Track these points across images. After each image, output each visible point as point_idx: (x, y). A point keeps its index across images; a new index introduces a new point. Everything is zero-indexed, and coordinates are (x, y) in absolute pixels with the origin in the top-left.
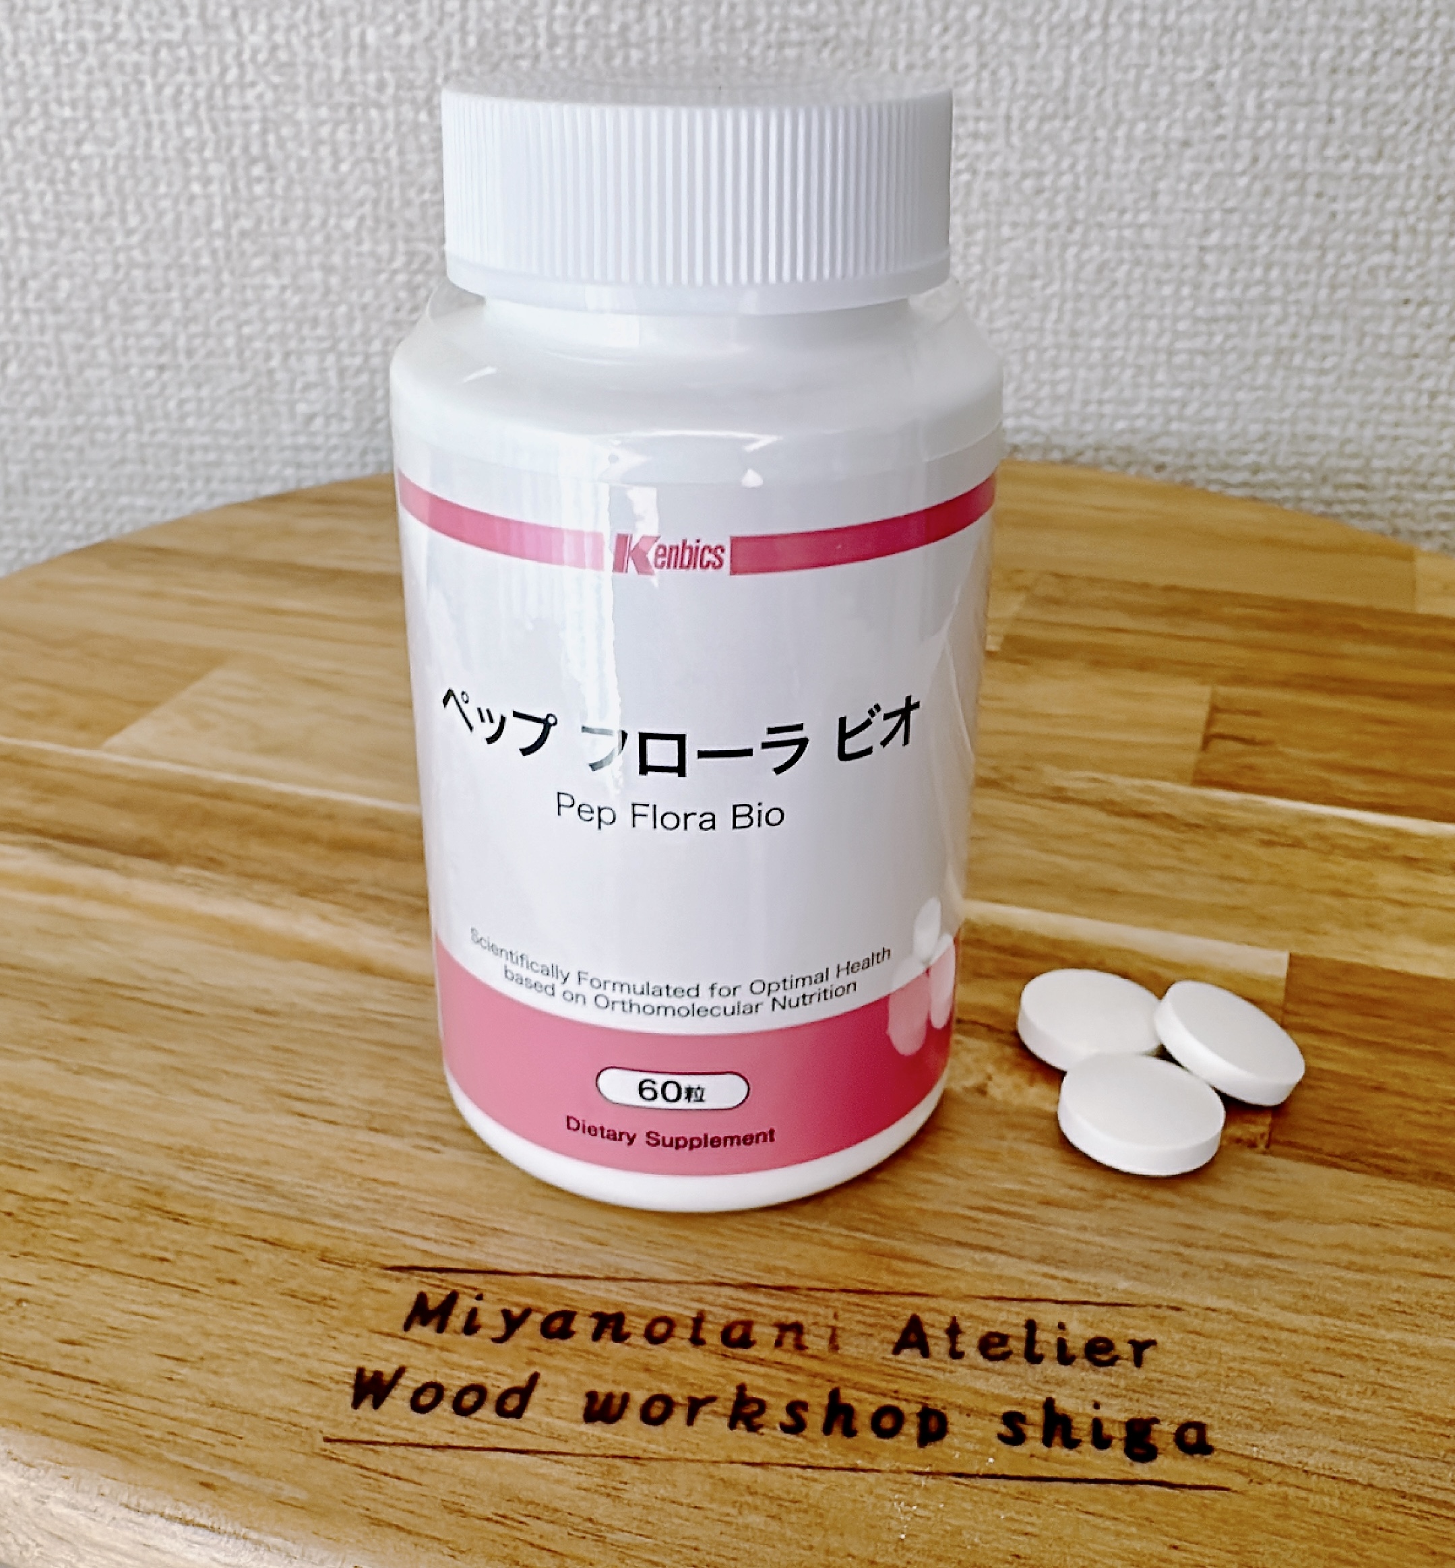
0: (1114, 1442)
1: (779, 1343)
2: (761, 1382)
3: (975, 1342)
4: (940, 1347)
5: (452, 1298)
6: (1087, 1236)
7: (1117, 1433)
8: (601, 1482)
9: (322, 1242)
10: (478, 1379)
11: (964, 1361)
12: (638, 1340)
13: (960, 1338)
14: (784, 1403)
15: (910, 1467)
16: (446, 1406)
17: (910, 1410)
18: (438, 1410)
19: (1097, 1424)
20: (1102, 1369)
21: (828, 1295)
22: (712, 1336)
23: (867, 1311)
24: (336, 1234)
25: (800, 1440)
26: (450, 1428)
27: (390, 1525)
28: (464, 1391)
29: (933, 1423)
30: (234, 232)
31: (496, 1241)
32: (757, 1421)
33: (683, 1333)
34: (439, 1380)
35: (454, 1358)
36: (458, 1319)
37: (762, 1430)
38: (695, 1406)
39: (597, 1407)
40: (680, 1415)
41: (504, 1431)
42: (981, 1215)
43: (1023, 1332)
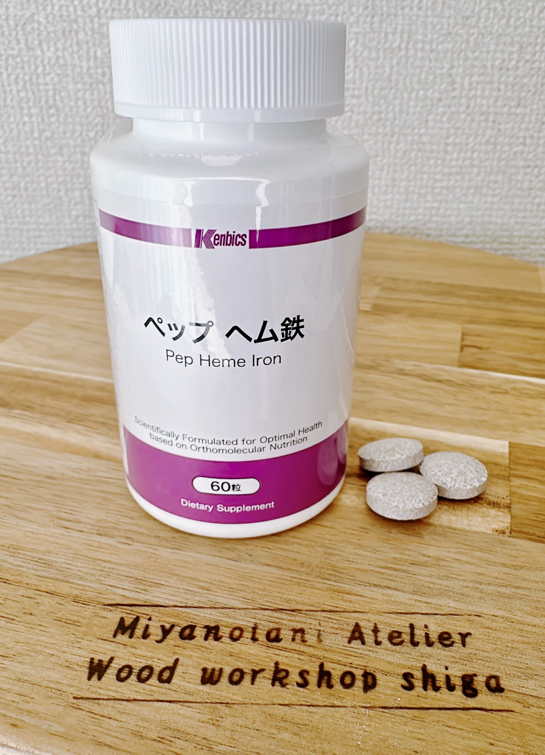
0: (457, 687)
1: (293, 640)
2: (285, 661)
3: (386, 636)
4: (369, 638)
5: (137, 619)
6: (434, 580)
7: (457, 682)
8: (210, 717)
9: (75, 592)
10: (149, 663)
11: (382, 646)
12: (226, 639)
13: (379, 634)
14: (298, 671)
15: (360, 704)
16: (133, 677)
17: (358, 673)
18: (129, 680)
19: (448, 677)
20: (447, 649)
21: (315, 613)
22: (261, 636)
23: (334, 621)
24: (81, 587)
25: (305, 691)
26: (136, 690)
27: (106, 745)
28: (143, 669)
29: (370, 680)
30: (43, 137)
31: (157, 589)
32: (285, 681)
33: (248, 635)
34: (130, 664)
35: (138, 651)
36: (139, 631)
37: (287, 686)
38: (255, 674)
39: (207, 676)
40: (247, 679)
41: (163, 691)
42: (384, 571)
43: (408, 630)
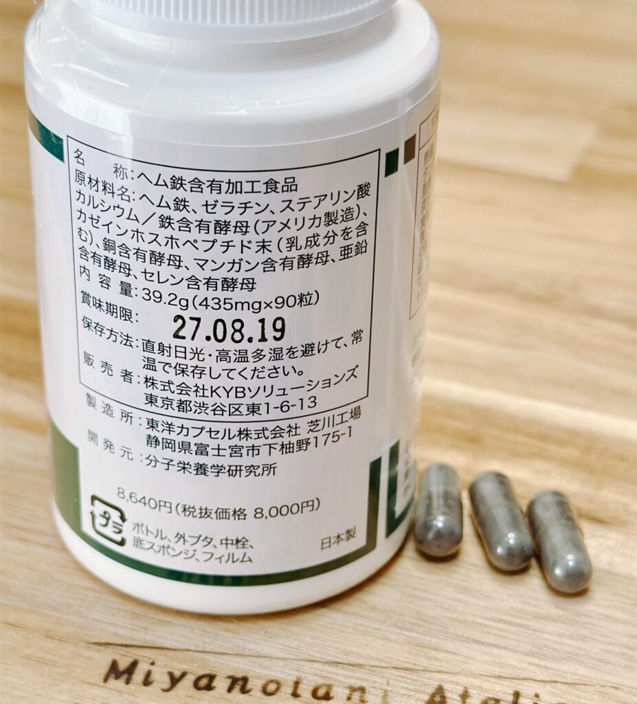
1: (349, 699)
3: (478, 702)
5: (134, 664)
9: (47, 626)
12: (256, 693)
13: (469, 700)
21: (383, 670)
22: (305, 693)
23: (409, 681)
24: (54, 620)
33: (287, 690)
36: (138, 676)
43: (511, 698)
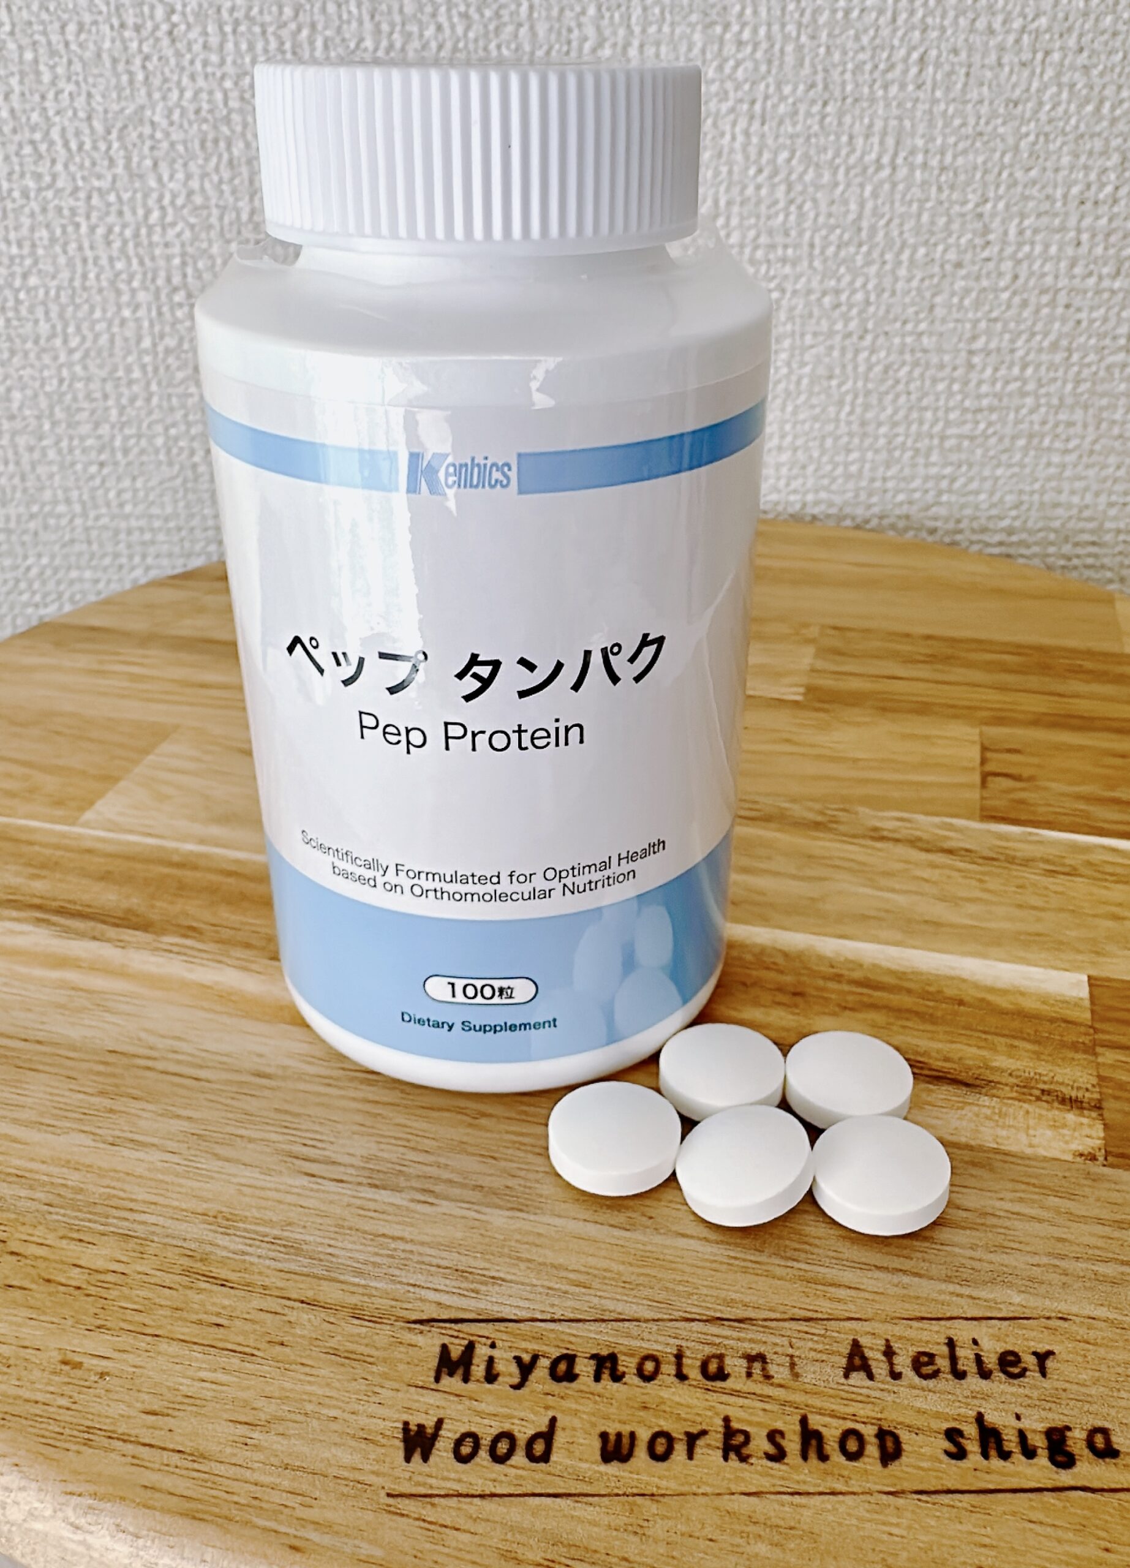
0: (1039, 1451)
1: (749, 1375)
2: (741, 1414)
3: (909, 1361)
4: (880, 1368)
5: (471, 1346)
6: (977, 1254)
7: (1040, 1442)
8: (626, 1520)
9: (352, 1300)
10: (507, 1427)
11: (903, 1382)
12: (632, 1379)
14: (765, 1433)
15: (878, 1487)
16: (483, 1454)
17: (869, 1431)
18: (477, 1460)
19: (1022, 1435)
20: (1016, 1382)
22: (693, 1371)
24: (361, 1290)
25: (783, 1467)
26: (492, 1476)
28: (497, 1439)
29: (890, 1444)
31: (496, 1288)
32: (745, 1451)
33: (668, 1369)
34: (473, 1429)
35: (482, 1407)
37: (752, 1460)
38: (692, 1439)
39: (610, 1447)
40: (680, 1449)
41: (538, 1476)
43: (945, 1350)
